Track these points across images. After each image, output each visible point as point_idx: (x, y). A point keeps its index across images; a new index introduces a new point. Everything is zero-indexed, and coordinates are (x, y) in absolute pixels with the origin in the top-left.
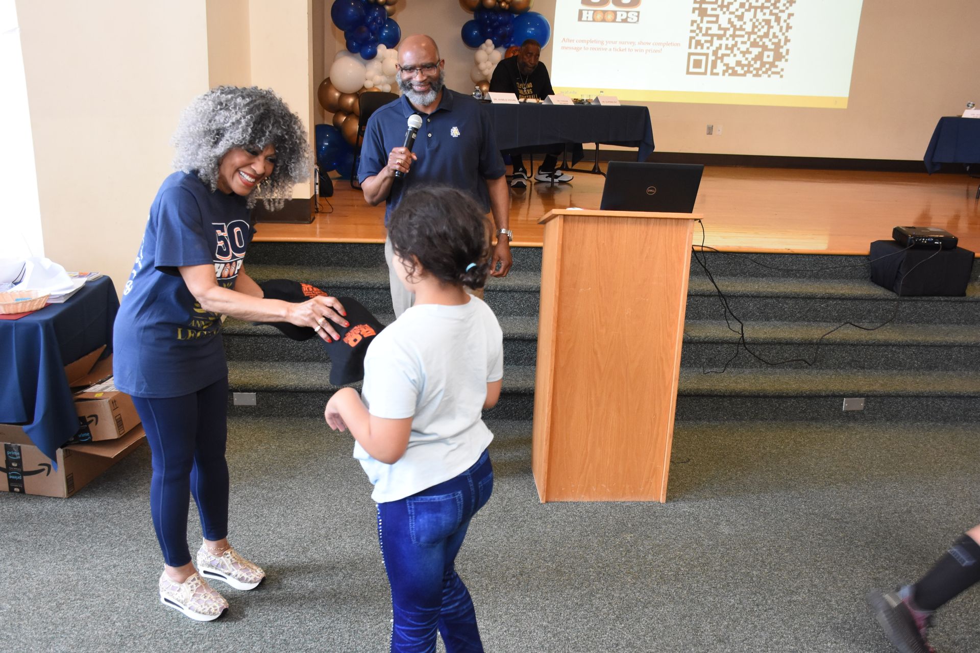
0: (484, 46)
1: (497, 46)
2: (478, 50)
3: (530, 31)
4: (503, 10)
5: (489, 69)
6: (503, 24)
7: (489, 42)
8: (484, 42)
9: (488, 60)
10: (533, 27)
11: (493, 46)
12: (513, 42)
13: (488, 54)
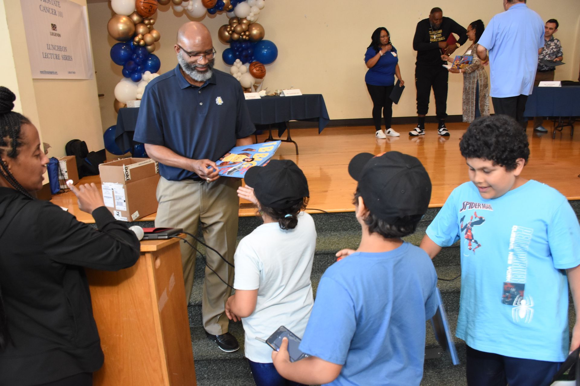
0: (235, 63)
1: (244, 63)
2: (232, 66)
3: (265, 51)
4: (245, 40)
5: (240, 77)
6: (247, 49)
7: (238, 60)
8: (235, 61)
9: (239, 72)
10: (266, 49)
11: (241, 63)
12: (254, 59)
13: (239, 68)
